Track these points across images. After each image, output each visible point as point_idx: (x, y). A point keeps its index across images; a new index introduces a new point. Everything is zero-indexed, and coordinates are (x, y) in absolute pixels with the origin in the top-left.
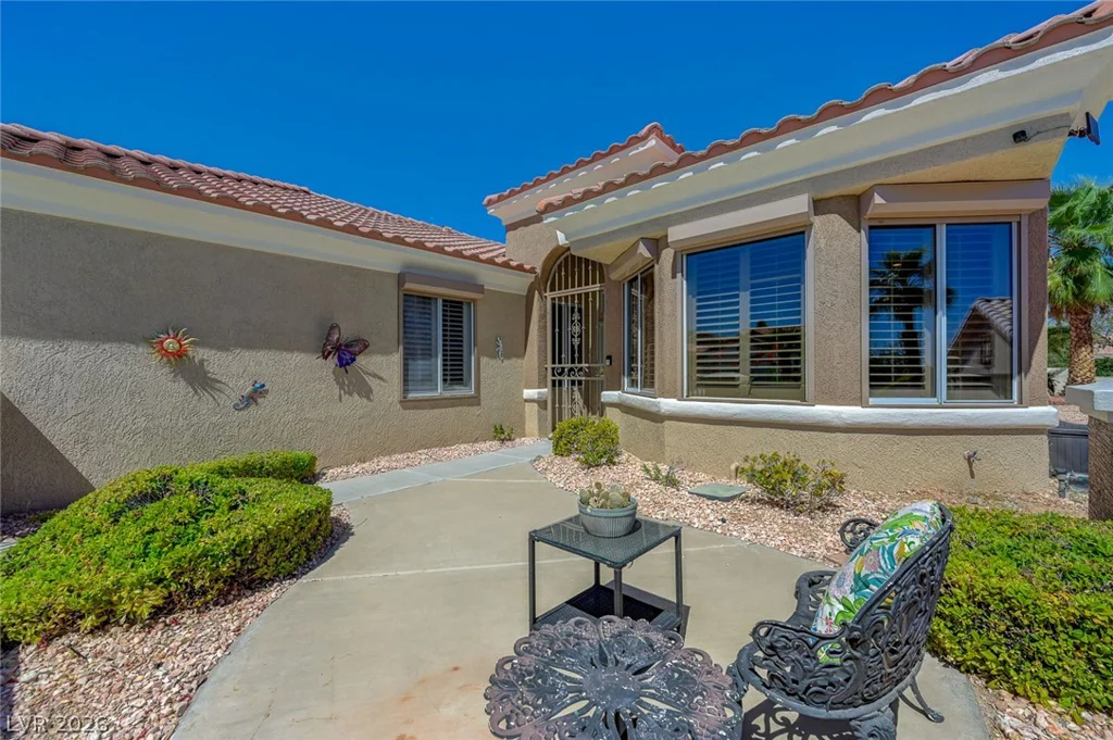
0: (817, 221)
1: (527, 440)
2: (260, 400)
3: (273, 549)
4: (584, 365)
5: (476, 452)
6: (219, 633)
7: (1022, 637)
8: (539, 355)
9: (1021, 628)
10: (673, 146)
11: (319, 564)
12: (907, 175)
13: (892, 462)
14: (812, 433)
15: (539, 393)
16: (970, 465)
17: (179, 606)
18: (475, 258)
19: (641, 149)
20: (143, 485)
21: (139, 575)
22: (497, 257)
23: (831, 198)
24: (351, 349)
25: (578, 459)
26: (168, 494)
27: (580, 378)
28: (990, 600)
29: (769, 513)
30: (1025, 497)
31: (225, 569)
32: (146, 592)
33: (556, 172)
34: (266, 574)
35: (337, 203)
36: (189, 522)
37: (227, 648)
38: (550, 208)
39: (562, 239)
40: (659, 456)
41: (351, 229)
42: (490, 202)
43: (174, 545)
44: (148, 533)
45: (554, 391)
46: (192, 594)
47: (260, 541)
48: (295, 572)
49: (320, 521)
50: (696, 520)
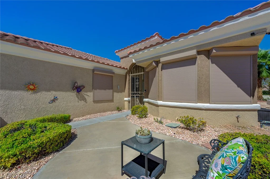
0: (198, 57)
1: (125, 111)
2: (56, 101)
3: (52, 144)
4: (139, 92)
5: (112, 114)
6: (32, 171)
7: (266, 176)
8: (128, 90)
9: (266, 174)
10: (162, 38)
11: (66, 147)
12: (222, 44)
13: (217, 118)
14: (197, 110)
15: (128, 99)
16: (238, 119)
17: (21, 162)
18: (112, 65)
19: (154, 39)
20: (15, 126)
21: (8, 154)
22: (118, 65)
23: (202, 51)
24: (80, 88)
25: (137, 116)
26: (23, 128)
27: (138, 95)
28: (256, 165)
29: (186, 131)
30: (252, 127)
31: (36, 151)
32: (10, 159)
33: (133, 45)
34: (49, 151)
35: (79, 52)
36: (27, 137)
37: (33, 176)
38: (131, 53)
39: (134, 61)
40: (158, 115)
41: (80, 58)
42: (117, 52)
43: (22, 144)
44: (14, 140)
45: (132, 98)
46: (26, 158)
47: (48, 142)
48: (59, 150)
49: (67, 135)
50: (167, 133)
